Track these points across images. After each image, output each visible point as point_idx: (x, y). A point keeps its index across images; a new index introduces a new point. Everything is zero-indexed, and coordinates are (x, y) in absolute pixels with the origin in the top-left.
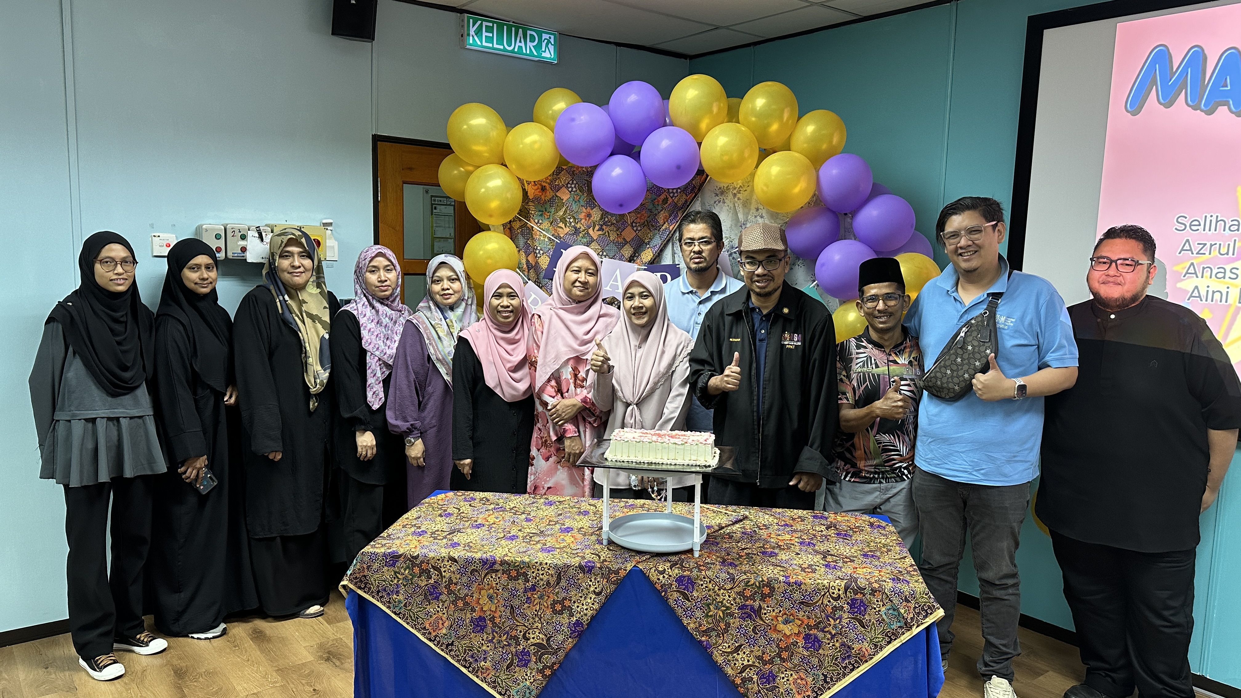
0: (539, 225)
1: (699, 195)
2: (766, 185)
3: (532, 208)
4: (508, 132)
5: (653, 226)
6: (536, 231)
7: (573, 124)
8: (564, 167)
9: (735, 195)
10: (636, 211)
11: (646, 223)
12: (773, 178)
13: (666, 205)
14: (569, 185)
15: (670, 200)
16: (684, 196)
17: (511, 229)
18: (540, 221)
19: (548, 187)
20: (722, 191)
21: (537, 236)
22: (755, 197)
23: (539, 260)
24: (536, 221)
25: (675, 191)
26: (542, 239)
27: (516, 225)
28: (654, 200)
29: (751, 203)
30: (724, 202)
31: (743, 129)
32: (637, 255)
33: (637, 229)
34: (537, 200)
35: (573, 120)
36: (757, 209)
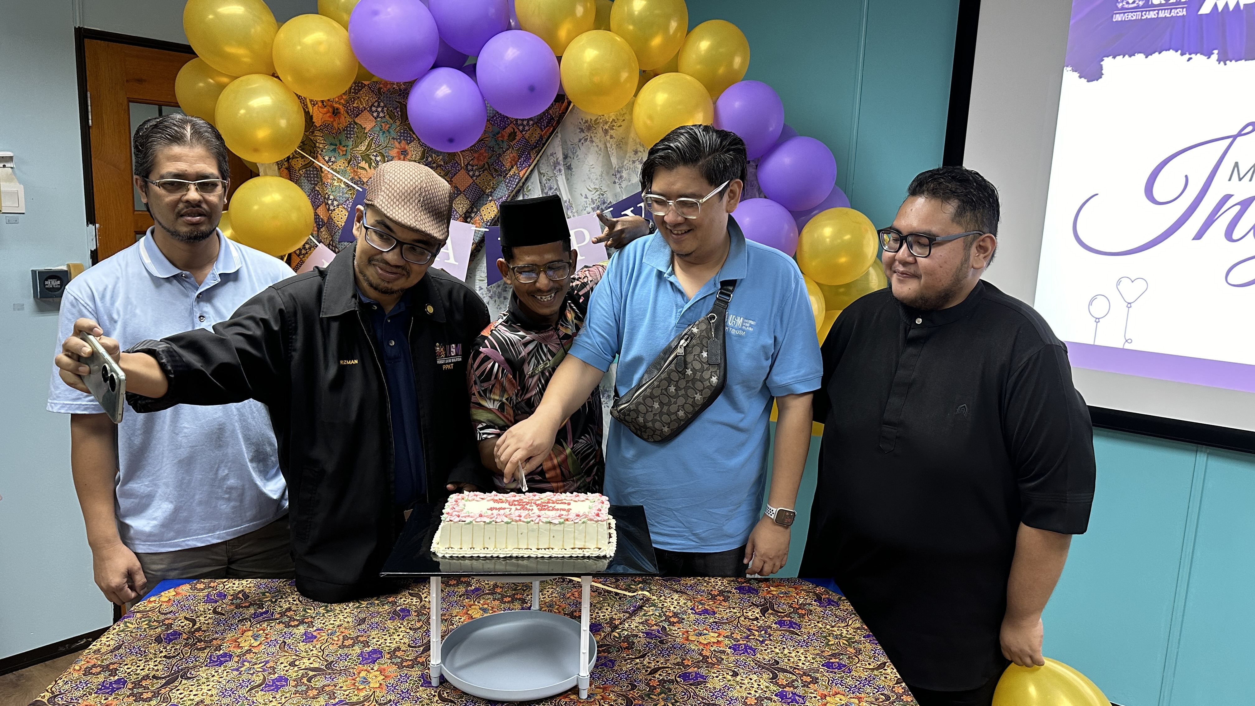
0: (330, 164)
1: (559, 129)
2: (650, 117)
3: (320, 140)
4: (279, 27)
5: (496, 170)
6: (326, 172)
7: (376, 18)
8: (366, 83)
9: (606, 132)
10: (472, 149)
11: (486, 166)
12: (659, 108)
13: (514, 142)
14: (374, 109)
15: (519, 136)
16: (539, 131)
17: (289, 169)
18: (333, 159)
19: (342, 110)
20: (589, 125)
21: (329, 181)
22: (632, 135)
23: (333, 215)
24: (327, 158)
25: (525, 123)
26: (336, 184)
27: (298, 164)
28: (498, 133)
29: (626, 144)
30: (592, 141)
31: (619, 39)
32: (475, 210)
33: (474, 175)
34: (326, 127)
35: (376, 13)
36: (636, 152)
